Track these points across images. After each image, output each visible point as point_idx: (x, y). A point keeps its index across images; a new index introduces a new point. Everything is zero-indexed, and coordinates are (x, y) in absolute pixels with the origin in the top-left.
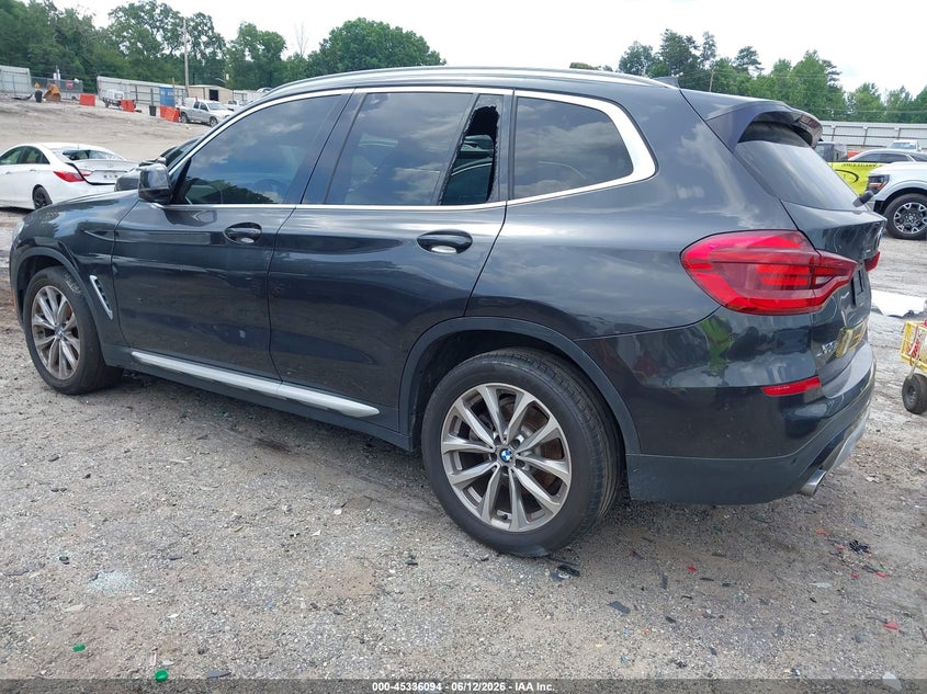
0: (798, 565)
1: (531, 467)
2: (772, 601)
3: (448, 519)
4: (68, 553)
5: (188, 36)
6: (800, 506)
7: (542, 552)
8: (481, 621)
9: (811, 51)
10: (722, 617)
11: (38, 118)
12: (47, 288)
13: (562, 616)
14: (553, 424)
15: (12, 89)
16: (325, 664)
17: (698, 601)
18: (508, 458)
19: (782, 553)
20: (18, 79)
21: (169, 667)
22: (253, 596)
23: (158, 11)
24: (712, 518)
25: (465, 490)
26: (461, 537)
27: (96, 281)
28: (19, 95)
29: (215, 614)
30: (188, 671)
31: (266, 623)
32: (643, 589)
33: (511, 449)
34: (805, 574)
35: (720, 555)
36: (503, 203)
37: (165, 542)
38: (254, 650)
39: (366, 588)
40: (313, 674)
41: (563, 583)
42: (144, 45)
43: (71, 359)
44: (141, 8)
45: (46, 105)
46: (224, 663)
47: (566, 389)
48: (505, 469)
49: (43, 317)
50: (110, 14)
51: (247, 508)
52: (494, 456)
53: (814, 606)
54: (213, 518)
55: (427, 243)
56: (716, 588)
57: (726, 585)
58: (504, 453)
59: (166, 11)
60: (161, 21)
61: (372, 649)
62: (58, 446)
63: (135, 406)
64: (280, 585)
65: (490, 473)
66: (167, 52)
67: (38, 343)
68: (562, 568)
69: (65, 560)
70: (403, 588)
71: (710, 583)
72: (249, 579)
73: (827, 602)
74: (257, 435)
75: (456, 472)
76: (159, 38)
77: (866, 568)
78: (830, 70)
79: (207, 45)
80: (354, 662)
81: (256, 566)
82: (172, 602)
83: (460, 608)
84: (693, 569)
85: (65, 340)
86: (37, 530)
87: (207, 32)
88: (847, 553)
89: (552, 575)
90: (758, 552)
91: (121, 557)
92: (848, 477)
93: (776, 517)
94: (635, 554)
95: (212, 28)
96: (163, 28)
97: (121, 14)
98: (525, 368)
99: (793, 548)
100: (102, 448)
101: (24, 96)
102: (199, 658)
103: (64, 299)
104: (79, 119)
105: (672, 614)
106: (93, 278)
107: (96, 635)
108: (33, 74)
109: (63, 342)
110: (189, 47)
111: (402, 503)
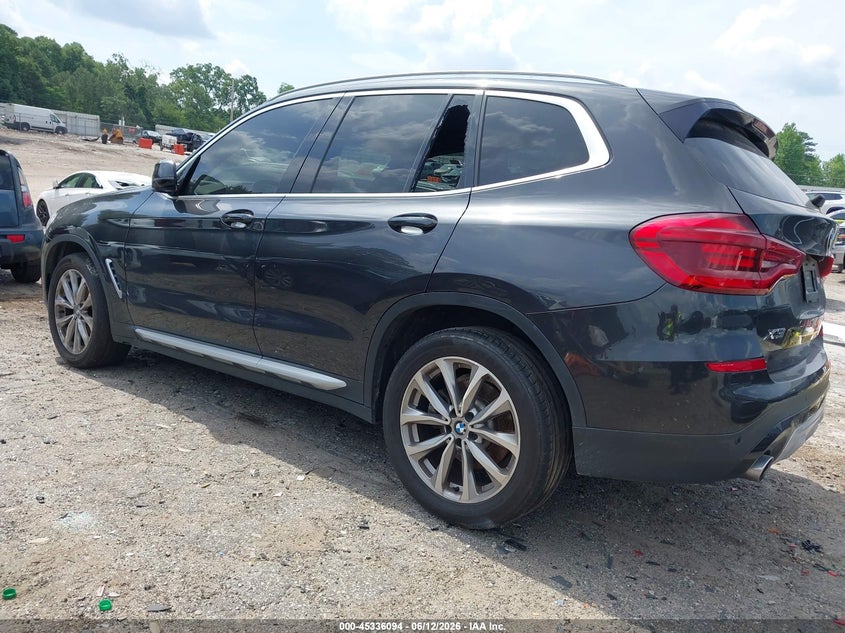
0: (748, 558)
1: (483, 440)
2: (718, 588)
3: (405, 491)
4: (46, 495)
5: (236, 94)
6: (754, 507)
7: (490, 524)
8: (423, 582)
9: (790, 124)
10: (665, 599)
11: (102, 157)
12: (70, 272)
13: (503, 585)
14: (504, 397)
15: (83, 132)
16: (263, 608)
17: (641, 582)
18: (462, 430)
19: (732, 547)
20: (89, 124)
21: (113, 599)
22: (207, 543)
23: (212, 73)
24: (664, 510)
25: (421, 462)
26: (415, 508)
27: (111, 264)
28: (88, 138)
29: (168, 556)
30: (131, 604)
31: (216, 568)
32: (587, 567)
33: (464, 421)
34: (753, 568)
35: (668, 543)
36: (468, 190)
37: (136, 491)
38: (198, 590)
39: (316, 545)
40: (250, 616)
41: (509, 555)
42: (199, 100)
43: (84, 335)
44: (199, 70)
45: (110, 146)
46: (166, 599)
47: (518, 363)
48: (458, 442)
49: (65, 298)
50: (171, 74)
51: (218, 469)
52: (449, 429)
53: (760, 596)
54: (185, 475)
55: (396, 225)
56: (662, 573)
57: (670, 570)
58: (458, 426)
59: (220, 73)
60: (215, 81)
61: (312, 599)
62: (59, 407)
63: (136, 380)
64: (235, 535)
65: (443, 445)
66: (217, 107)
67: (60, 321)
68: (509, 542)
69: (41, 500)
70: (350, 548)
71: (656, 567)
72: (206, 529)
73: (774, 593)
74: (240, 410)
75: (413, 443)
76: (211, 96)
77: (817, 566)
78: (806, 141)
79: (251, 102)
80: (291, 609)
81: (215, 517)
82: (131, 542)
83: (404, 569)
84: (640, 553)
85: (82, 318)
86: (23, 473)
87: (252, 91)
88: (798, 552)
89: (498, 547)
90: (708, 543)
91: (92, 501)
92: (806, 485)
93: (729, 514)
94: (583, 535)
95: (256, 88)
96: (215, 87)
97: (181, 73)
98: (480, 342)
99: (743, 543)
100: (97, 411)
101: (93, 138)
102: (145, 593)
103: (83, 281)
104: (137, 158)
105: (614, 592)
106: (108, 261)
107: (53, 566)
108: (101, 121)
109: (79, 321)
110: (236, 104)
111: (364, 475)
